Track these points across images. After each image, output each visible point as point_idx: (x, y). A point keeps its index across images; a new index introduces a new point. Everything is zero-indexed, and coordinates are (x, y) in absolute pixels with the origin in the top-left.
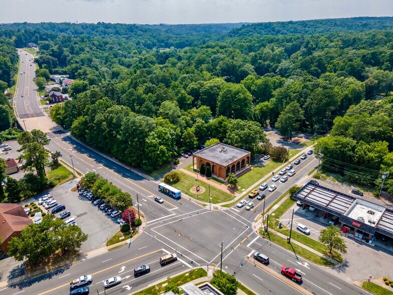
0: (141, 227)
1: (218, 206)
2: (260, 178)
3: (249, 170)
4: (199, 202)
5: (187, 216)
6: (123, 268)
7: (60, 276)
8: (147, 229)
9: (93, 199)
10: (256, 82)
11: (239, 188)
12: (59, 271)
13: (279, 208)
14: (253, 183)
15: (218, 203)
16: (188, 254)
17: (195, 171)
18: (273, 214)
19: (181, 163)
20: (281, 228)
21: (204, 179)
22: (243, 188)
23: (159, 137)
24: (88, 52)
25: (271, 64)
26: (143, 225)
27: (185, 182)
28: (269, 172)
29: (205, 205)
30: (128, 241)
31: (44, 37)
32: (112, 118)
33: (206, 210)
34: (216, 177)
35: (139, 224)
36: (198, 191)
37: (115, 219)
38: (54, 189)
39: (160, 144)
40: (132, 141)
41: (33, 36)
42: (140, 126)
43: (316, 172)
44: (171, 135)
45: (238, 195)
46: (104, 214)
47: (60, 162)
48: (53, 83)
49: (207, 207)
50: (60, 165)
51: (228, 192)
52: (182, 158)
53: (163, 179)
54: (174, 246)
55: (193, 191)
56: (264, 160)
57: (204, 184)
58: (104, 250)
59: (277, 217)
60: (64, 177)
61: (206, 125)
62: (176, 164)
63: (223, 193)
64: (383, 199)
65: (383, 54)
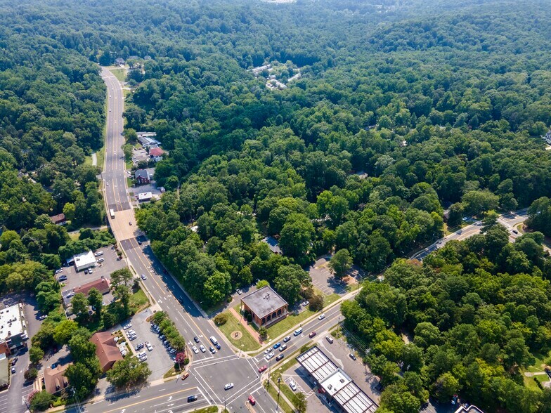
0: (188, 365)
1: (246, 353)
2: (289, 328)
3: (285, 317)
4: (234, 347)
5: (220, 360)
6: (171, 397)
7: (135, 397)
8: (192, 368)
9: (160, 333)
10: (331, 200)
11: (268, 337)
12: (134, 393)
13: (287, 363)
14: (281, 333)
15: (247, 351)
16: (211, 394)
17: (241, 312)
18: (280, 369)
19: (233, 300)
20: (279, 382)
21: (245, 323)
22: (271, 338)
23: (214, 283)
24: (180, 92)
25: (373, 152)
26: (190, 364)
27: (230, 325)
28: (299, 322)
29: (237, 352)
30: (177, 376)
31: (134, 49)
32: (182, 257)
33: (236, 357)
34: (255, 323)
35: (187, 363)
36: (236, 336)
37: (173, 355)
38: (134, 317)
39: (215, 289)
40: (194, 284)
41: (122, 49)
42: (201, 273)
43: (336, 328)
44: (226, 279)
45: (264, 345)
46: (165, 349)
47: (140, 284)
48: (140, 147)
49: (237, 354)
50: (140, 288)
51: (258, 341)
52: (236, 294)
53: (214, 319)
54: (205, 386)
55: (232, 336)
56: (302, 307)
57: (243, 329)
58: (161, 381)
59: (282, 372)
60: (142, 303)
61: (262, 263)
62: (229, 302)
63: (254, 342)
64: (367, 366)
65: (498, 160)
